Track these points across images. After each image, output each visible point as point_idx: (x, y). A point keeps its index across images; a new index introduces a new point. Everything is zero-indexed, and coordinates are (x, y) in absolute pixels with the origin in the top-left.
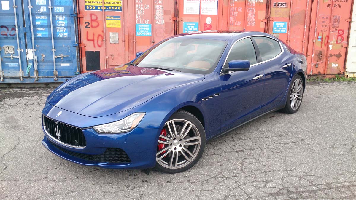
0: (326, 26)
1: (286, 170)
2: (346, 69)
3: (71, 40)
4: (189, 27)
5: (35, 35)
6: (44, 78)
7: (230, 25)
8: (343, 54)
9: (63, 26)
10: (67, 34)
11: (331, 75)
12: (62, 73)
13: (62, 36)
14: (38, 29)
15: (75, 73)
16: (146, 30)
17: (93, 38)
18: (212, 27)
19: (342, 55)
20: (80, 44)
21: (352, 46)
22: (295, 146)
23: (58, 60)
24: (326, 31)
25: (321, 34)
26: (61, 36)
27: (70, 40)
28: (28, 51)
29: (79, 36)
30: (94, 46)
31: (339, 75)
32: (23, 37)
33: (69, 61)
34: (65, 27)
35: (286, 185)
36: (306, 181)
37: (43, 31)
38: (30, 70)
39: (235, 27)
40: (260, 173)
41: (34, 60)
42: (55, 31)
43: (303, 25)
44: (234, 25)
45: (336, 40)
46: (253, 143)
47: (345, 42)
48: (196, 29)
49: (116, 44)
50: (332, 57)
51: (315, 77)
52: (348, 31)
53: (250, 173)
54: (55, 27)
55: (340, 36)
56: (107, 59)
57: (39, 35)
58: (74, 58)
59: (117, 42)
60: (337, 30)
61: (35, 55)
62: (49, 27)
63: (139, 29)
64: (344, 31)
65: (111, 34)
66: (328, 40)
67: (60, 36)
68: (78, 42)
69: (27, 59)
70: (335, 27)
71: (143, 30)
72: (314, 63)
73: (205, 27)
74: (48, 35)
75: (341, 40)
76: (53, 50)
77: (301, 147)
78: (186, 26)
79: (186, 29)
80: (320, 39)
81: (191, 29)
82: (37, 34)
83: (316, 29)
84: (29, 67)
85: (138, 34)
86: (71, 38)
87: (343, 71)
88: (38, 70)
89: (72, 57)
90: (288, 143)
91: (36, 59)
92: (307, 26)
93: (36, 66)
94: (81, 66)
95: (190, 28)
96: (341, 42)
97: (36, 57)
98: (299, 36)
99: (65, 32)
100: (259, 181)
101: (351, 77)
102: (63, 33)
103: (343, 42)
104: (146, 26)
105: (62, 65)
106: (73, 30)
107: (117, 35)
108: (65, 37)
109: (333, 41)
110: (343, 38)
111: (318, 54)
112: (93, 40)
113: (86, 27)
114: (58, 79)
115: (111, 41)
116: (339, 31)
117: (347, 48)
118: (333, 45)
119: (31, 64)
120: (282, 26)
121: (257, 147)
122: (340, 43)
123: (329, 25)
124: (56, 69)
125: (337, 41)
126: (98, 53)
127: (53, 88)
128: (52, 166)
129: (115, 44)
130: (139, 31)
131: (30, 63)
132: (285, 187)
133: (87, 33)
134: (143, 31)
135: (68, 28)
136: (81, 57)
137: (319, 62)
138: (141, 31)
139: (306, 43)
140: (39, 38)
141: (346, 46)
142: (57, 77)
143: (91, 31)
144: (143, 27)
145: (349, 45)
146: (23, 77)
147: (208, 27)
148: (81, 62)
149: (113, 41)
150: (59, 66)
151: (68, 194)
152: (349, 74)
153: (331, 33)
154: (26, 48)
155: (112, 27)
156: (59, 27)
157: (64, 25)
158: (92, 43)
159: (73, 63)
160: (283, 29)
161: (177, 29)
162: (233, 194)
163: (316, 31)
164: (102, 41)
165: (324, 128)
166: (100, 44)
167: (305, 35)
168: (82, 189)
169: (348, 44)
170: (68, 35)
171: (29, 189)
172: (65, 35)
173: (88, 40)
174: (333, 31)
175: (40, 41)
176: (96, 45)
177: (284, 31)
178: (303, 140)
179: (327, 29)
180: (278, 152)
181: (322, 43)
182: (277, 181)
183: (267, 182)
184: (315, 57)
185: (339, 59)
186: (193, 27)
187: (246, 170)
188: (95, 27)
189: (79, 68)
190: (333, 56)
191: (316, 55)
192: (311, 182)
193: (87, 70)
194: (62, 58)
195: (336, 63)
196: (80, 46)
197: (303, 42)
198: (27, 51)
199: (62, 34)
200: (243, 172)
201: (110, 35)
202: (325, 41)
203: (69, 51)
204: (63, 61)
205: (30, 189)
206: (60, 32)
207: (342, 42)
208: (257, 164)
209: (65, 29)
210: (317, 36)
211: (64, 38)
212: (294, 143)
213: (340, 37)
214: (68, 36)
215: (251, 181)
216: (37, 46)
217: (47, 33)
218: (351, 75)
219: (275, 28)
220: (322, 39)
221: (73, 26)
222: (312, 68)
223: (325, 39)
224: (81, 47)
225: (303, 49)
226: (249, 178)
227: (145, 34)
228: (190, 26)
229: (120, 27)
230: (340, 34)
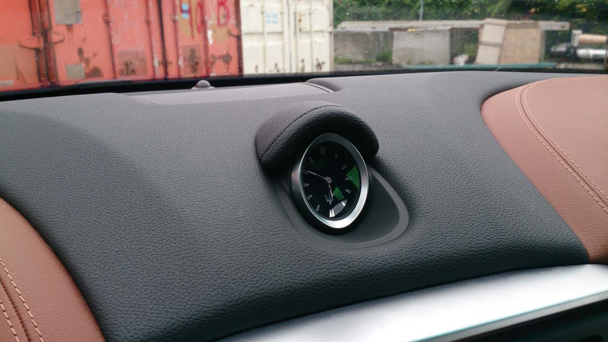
8: (233, 53)
19: (232, 57)
21: (248, 34)
45: (216, 17)
47: (232, 21)
50: (216, 63)
55: (223, 4)
66: (203, 15)
75: (225, 17)
80: (187, 12)
96: (225, 21)
103: (230, 20)
109: (212, 19)
110: (228, 10)
111: (189, 57)
117: (239, 38)
118: (214, 31)
122: (224, 24)
125: (218, 20)
141: (235, 33)
145: (244, 28)
169: (239, 26)
181: (191, 24)
184: (185, 66)
185: (228, 68)
190: (218, 61)
191: (185, 60)
197: (148, 22)
202: (196, 18)
207: (227, 21)
210: (180, 3)
213: (222, 9)
220: (189, 11)
223: (196, 14)
230: (222, 1)
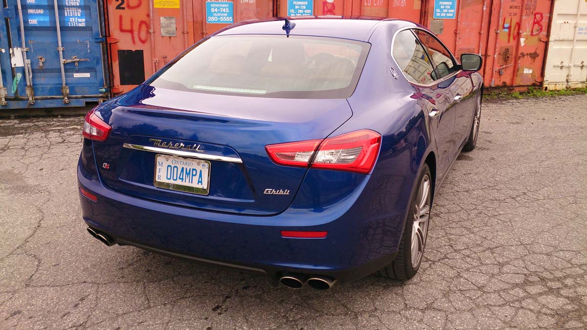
0: (516, 7)
1: (522, 244)
2: (545, 78)
3: (92, 30)
4: (296, 7)
5: (26, 22)
6: (44, 99)
7: (366, 5)
8: (540, 52)
9: (76, 7)
10: (84, 20)
11: (521, 87)
12: (77, 89)
13: (76, 24)
14: (30, 11)
15: (100, 90)
16: (223, 12)
17: (132, 27)
18: (336, 7)
19: (538, 55)
20: (108, 38)
21: (555, 40)
22: (517, 205)
23: (68, 67)
24: (516, 14)
25: (508, 20)
26: (73, 24)
27: (89, 31)
28: (13, 52)
29: (107, 24)
30: (134, 42)
31: (533, 87)
32: (3, 25)
33: (89, 68)
34: (80, 7)
35: (533, 268)
36: (559, 259)
37: (40, 14)
38: (19, 85)
39: (374, 8)
40: (484, 251)
41: (26, 68)
42: (61, 14)
43: (481, 6)
44: (372, 5)
45: (530, 31)
46: (448, 202)
47: (544, 33)
48: (309, 11)
49: (172, 38)
50: (523, 57)
51: (497, 91)
52: (548, 15)
53: (467, 252)
54: (61, 8)
55: (538, 23)
56: (157, 64)
57: (33, 22)
58: (98, 63)
59: (173, 34)
60: (532, 13)
61: (27, 59)
62: (52, 7)
63: (213, 10)
64: (543, 15)
65: (163, 20)
66: (519, 29)
67: (71, 24)
68: (104, 34)
69: (13, 66)
70: (530, 9)
71: (219, 12)
72: (496, 68)
73: (324, 7)
74: (50, 21)
75: (538, 30)
76: (61, 49)
77: (527, 205)
78: (293, 7)
79: (292, 11)
80: (507, 28)
81: (301, 11)
82: (30, 20)
83: (501, 11)
84: (17, 81)
85: (211, 19)
86: (91, 27)
87: (539, 80)
88: (33, 85)
89: (95, 61)
90: (504, 200)
91: (29, 66)
92: (487, 7)
93: (29, 77)
94: (111, 78)
95: (300, 9)
96: (537, 33)
97: (28, 61)
98: (474, 24)
99: (81, 17)
100: (488, 264)
101: (551, 89)
102: (76, 18)
103: (542, 33)
104: (223, 5)
105: (76, 75)
106: (95, 13)
107: (173, 21)
108: (80, 25)
109: (527, 32)
110: (542, 27)
111: (503, 53)
112: (131, 31)
113: (118, 7)
114: (69, 102)
115: (163, 32)
116: (535, 15)
117: (547, 44)
118: (527, 39)
119: (19, 76)
120: (449, 7)
121: (459, 208)
122: (536, 35)
123: (520, 5)
124: (66, 84)
125: (532, 32)
126: (140, 53)
127: (61, 118)
128: (124, 256)
129: (170, 37)
130: (211, 15)
131: (18, 74)
132: (532, 272)
133: (121, 17)
134: (219, 14)
135: (85, 9)
136: (110, 62)
137: (504, 66)
138: (215, 14)
139: (485, 35)
140: (33, 27)
141: (545, 40)
142: (68, 98)
143: (127, 14)
144: (218, 8)
145: (551, 39)
146: (6, 99)
147: (330, 7)
148: (111, 70)
149: (166, 33)
150: (71, 78)
151: (175, 302)
152: (548, 84)
153: (524, 18)
154: (10, 46)
155: (164, 7)
156: (69, 7)
157: (78, 4)
158: (129, 35)
159: (96, 72)
160: (450, 11)
161: (278, 10)
162: (455, 288)
163: (501, 15)
164: (148, 32)
165: (549, 173)
166: (143, 38)
167: (484, 21)
168: (197, 292)
169: (548, 36)
170: (86, 22)
171: (100, 298)
172: (81, 23)
173: (122, 30)
174: (527, 15)
175: (35, 32)
176: (137, 39)
177: (452, 15)
178: (525, 194)
179: (518, 11)
180: (496, 215)
181: (509, 35)
182: (516, 262)
183: (501, 265)
184: (499, 58)
185: (534, 61)
186: (304, 7)
187: (458, 247)
188: (135, 8)
189: (108, 81)
190: (526, 56)
191: (500, 54)
192: (569, 262)
193: (121, 85)
194: (77, 64)
195: (529, 68)
196: (108, 41)
197: (480, 34)
198: (11, 52)
199: (75, 20)
200: (455, 250)
201: (162, 22)
202: (514, 32)
203: (89, 51)
204: (77, 68)
205: (102, 299)
206: (71, 17)
207: (539, 33)
208: (471, 235)
209: (80, 11)
210: (502, 23)
211: (79, 27)
212: (513, 198)
213: (536, 25)
214: (86, 24)
215: (475, 264)
216: (31, 43)
217: (47, 19)
218: (551, 87)
219: (438, 10)
220: (509, 28)
221: (95, 6)
222: (494, 76)
223: (514, 29)
224: (110, 44)
225: (481, 45)
226: (468, 260)
227: (222, 19)
228: (300, 5)
229: (178, 7)
230: (537, 21)
